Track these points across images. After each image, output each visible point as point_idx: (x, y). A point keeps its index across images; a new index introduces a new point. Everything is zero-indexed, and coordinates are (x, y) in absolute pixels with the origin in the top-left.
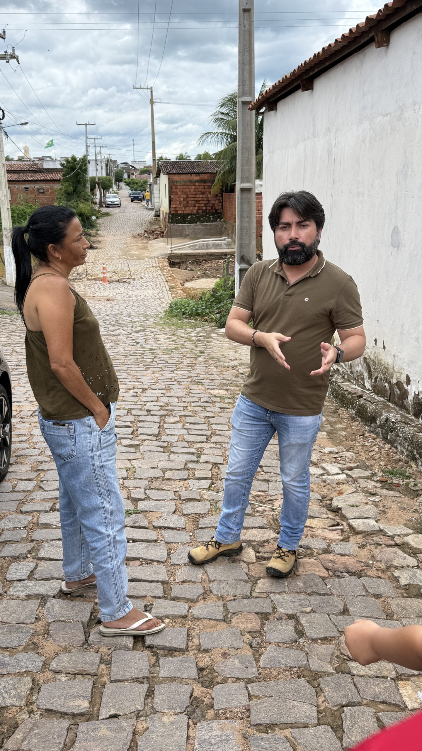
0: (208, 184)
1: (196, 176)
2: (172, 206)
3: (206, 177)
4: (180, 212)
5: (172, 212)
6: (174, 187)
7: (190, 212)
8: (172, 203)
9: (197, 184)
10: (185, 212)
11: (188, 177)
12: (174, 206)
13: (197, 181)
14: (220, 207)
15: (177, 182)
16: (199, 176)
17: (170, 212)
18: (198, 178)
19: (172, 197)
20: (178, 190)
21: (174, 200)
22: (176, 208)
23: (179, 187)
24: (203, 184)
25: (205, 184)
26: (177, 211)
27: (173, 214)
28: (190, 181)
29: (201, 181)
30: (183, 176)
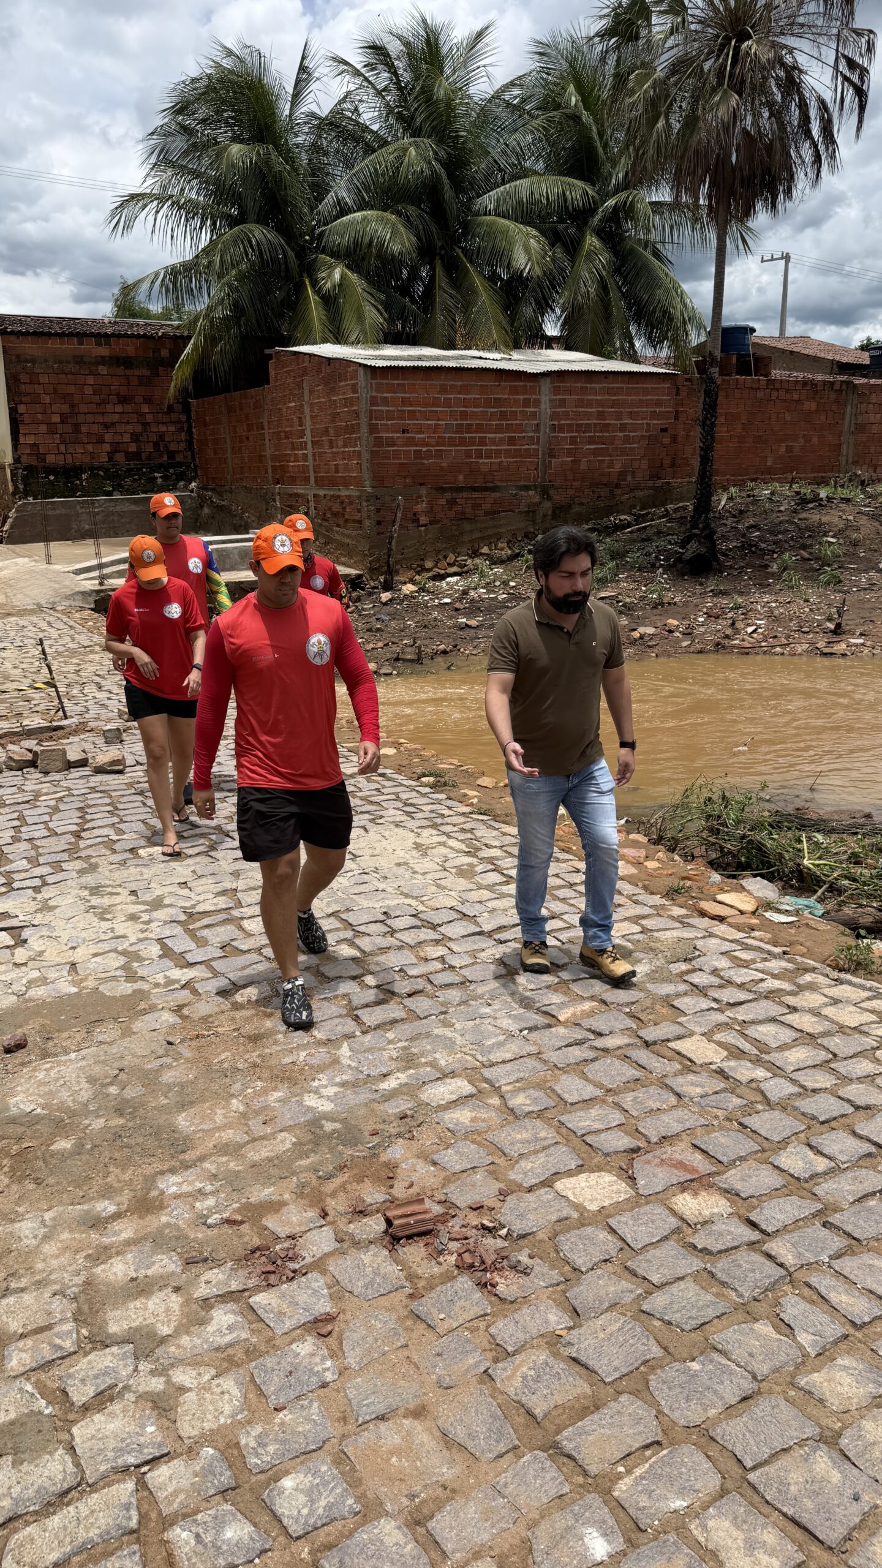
0: (137, 372)
1: (98, 344)
2: (22, 439)
3: (130, 349)
4: (51, 459)
5: (25, 459)
6: (24, 378)
7: (87, 460)
8: (22, 429)
9: (103, 370)
10: (69, 460)
11: (71, 347)
12: (31, 439)
13: (102, 361)
14: (183, 446)
15: (33, 361)
16: (108, 344)
17: (17, 460)
18: (103, 351)
19: (22, 409)
20: (38, 389)
21: (27, 419)
22: (35, 445)
23: (44, 379)
24: (120, 370)
25: (128, 372)
26: (41, 458)
27: (29, 468)
28: (79, 360)
29: (117, 361)
30: (51, 344)
